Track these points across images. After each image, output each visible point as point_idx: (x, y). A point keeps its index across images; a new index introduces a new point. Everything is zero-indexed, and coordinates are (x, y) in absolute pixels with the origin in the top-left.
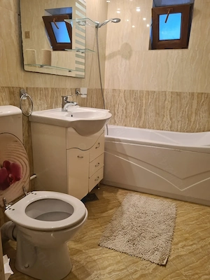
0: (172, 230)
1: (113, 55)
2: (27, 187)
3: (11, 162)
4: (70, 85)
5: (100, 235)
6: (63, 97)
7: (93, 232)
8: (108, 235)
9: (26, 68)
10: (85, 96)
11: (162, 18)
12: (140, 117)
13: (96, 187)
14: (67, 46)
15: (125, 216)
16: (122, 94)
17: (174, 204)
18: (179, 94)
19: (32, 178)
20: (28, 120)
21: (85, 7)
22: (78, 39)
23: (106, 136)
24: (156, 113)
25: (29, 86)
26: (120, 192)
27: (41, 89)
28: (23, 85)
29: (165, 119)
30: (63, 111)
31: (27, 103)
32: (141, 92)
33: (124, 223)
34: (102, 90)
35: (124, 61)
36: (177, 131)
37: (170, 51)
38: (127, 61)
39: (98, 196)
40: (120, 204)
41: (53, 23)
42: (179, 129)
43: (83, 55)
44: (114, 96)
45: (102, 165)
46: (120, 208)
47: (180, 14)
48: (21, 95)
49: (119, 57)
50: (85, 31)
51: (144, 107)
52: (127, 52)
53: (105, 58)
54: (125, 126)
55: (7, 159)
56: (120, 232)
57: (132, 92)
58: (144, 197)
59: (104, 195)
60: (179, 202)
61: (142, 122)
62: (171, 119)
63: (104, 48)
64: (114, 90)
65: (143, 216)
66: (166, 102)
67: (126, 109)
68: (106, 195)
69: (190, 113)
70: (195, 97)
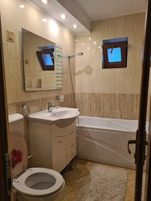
0: (124, 192)
1: (80, 72)
2: (26, 165)
3: (17, 150)
4: (53, 95)
5: (75, 197)
6: (49, 103)
7: (70, 195)
8: (80, 197)
9: (27, 89)
10: (63, 100)
11: (109, 50)
12: (100, 110)
13: (72, 160)
14: (52, 68)
15: (92, 182)
16: (87, 96)
17: (126, 171)
18: (124, 95)
19: (29, 157)
20: (27, 121)
21: (61, 49)
22: (58, 63)
23: (77, 125)
24: (110, 108)
25: (28, 100)
26: (89, 163)
27: (35, 101)
28: (24, 100)
29: (116, 111)
30: (49, 112)
31: (27, 110)
32: (99, 94)
33: (91, 187)
34: (74, 94)
35: (87, 76)
36: (125, 119)
37: (115, 69)
38: (89, 76)
39: (74, 168)
40: (88, 173)
41: (42, 55)
42: (126, 118)
43: (61, 75)
44: (82, 97)
45: (75, 145)
46: (88, 177)
47: (120, 48)
48: (23, 106)
49: (84, 74)
50: (62, 62)
51: (102, 104)
52: (89, 70)
53: (75, 74)
54: (91, 116)
55: (14, 148)
56: (88, 195)
57: (93, 94)
58: (105, 167)
59: (77, 167)
60: (129, 170)
61: (101, 113)
62: (120, 111)
63: (74, 69)
64: (82, 93)
65: (104, 182)
66: (116, 100)
67: (90, 105)
68: (79, 166)
69: (132, 107)
70: (135, 97)
